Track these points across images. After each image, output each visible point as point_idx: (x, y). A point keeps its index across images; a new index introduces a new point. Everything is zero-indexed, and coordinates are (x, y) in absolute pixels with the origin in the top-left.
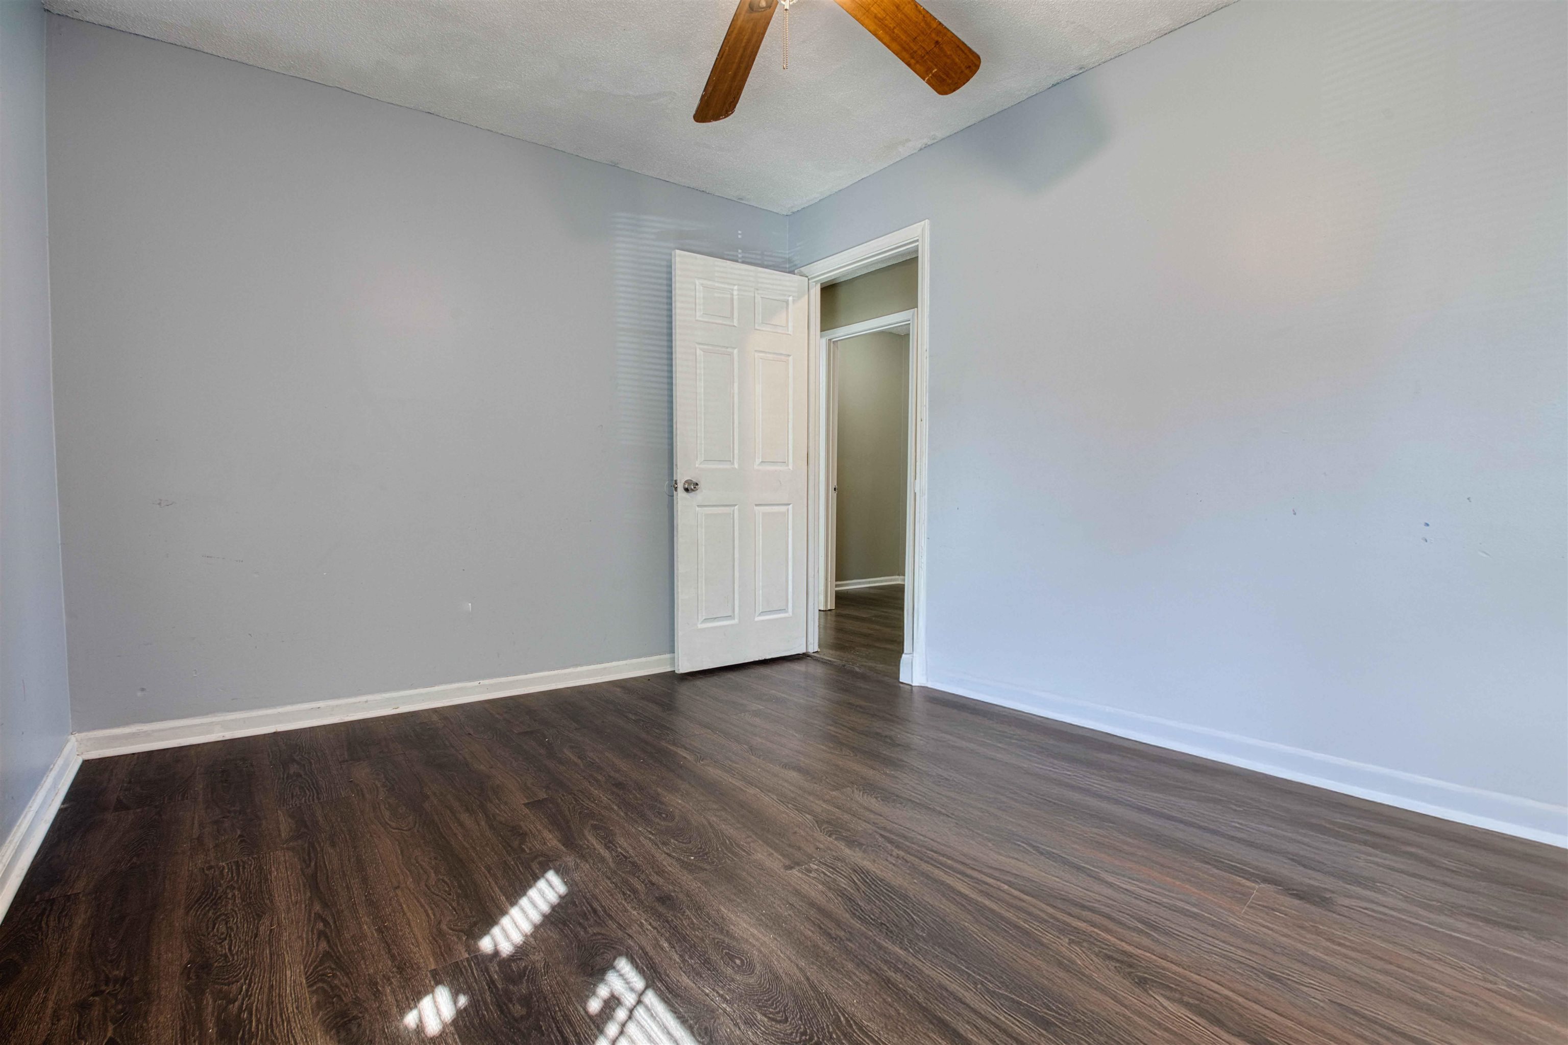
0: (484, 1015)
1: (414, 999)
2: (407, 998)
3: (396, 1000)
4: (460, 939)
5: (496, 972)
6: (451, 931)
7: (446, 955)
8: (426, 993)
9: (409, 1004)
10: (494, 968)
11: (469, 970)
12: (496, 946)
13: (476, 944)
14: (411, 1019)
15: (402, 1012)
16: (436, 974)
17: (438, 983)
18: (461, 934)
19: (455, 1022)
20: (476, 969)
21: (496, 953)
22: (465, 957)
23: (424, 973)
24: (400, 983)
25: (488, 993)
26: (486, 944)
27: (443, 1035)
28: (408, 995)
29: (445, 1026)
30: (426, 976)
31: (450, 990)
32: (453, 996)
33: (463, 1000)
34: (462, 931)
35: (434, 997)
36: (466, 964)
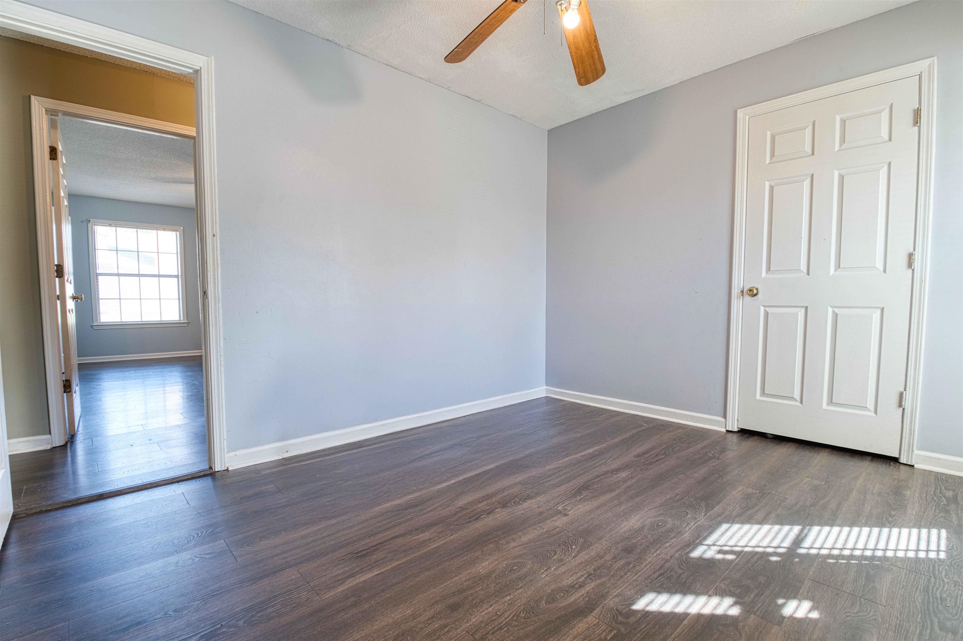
0: (779, 589)
1: (805, 621)
2: (808, 624)
3: (815, 628)
4: (744, 627)
5: (749, 597)
6: (743, 635)
7: (763, 625)
8: (795, 619)
9: (809, 621)
10: (747, 599)
11: (761, 608)
12: (732, 606)
13: (739, 616)
14: (815, 615)
15: (815, 622)
16: (779, 621)
17: (784, 618)
18: (739, 627)
19: (794, 598)
20: (757, 605)
21: (735, 603)
22: (754, 616)
23: (786, 628)
24: (804, 635)
25: (766, 594)
26: (735, 611)
27: (806, 598)
28: (806, 626)
29: (800, 600)
30: (785, 626)
31: (781, 609)
32: (783, 606)
33: (780, 601)
34: (737, 629)
35: (794, 613)
36: (758, 613)
